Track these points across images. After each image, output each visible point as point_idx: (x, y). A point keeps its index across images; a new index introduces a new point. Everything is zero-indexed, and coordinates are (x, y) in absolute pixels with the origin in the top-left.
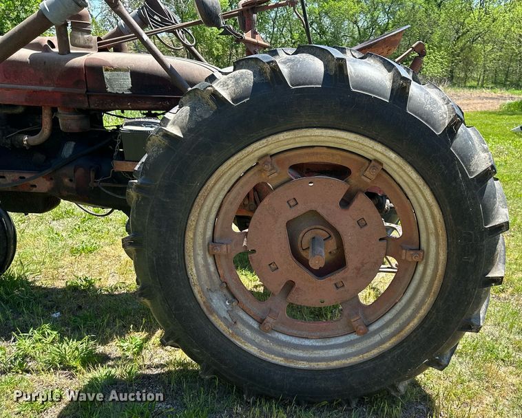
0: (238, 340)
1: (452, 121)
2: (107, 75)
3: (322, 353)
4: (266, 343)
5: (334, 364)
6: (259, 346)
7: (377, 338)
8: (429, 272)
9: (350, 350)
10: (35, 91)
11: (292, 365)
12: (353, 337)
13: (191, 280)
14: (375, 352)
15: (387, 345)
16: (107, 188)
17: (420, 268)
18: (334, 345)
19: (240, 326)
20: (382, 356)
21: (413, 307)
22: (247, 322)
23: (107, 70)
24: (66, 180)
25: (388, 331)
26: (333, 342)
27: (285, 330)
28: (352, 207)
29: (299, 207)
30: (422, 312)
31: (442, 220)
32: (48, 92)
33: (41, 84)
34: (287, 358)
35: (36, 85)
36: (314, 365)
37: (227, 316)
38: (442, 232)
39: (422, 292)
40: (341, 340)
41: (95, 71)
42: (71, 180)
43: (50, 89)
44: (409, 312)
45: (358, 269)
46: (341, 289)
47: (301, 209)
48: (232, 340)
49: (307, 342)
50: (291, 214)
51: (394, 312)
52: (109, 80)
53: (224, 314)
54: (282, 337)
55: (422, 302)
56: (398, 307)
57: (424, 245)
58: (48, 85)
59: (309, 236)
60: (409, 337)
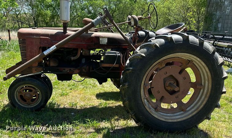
1: (214, 50)
2: (101, 39)
3: (174, 117)
4: (159, 115)
5: (179, 120)
7: (190, 112)
8: (205, 91)
9: (182, 116)
10: (79, 44)
11: (167, 121)
12: (182, 112)
14: (191, 116)
15: (194, 113)
16: (98, 72)
17: (202, 90)
19: (151, 110)
20: (193, 117)
21: (200, 102)
23: (101, 38)
24: (84, 70)
25: (193, 110)
26: (176, 114)
27: (162, 111)
28: (182, 74)
29: (167, 74)
30: (204, 103)
31: (210, 76)
32: (83, 44)
33: (81, 42)
34: (165, 119)
35: (80, 42)
36: (173, 121)
37: (148, 107)
38: (210, 80)
39: (203, 97)
40: (178, 113)
41: (98, 38)
42: (85, 70)
43: (84, 43)
44: (199, 103)
45: (183, 92)
46: (178, 98)
47: (168, 75)
50: (165, 76)
51: (194, 104)
52: (101, 41)
54: (161, 113)
55: (204, 100)
56: (195, 103)
57: (203, 84)
58: (83, 42)
59: (168, 83)
60: (200, 110)
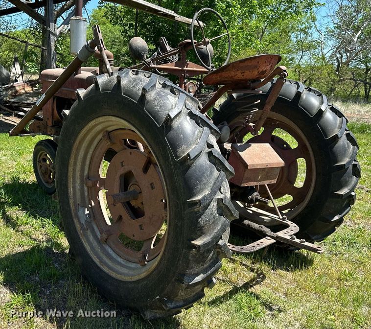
0: (83, 239)
4: (98, 249)
6: (92, 248)
12: (140, 266)
13: (69, 195)
18: (130, 267)
19: (89, 232)
22: (96, 233)
27: (113, 247)
28: (148, 173)
29: (125, 167)
37: (84, 224)
40: (134, 266)
45: (150, 219)
47: (126, 169)
48: (81, 238)
49: (119, 259)
50: (122, 171)
53: (83, 221)
54: (109, 250)
